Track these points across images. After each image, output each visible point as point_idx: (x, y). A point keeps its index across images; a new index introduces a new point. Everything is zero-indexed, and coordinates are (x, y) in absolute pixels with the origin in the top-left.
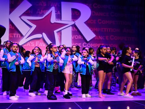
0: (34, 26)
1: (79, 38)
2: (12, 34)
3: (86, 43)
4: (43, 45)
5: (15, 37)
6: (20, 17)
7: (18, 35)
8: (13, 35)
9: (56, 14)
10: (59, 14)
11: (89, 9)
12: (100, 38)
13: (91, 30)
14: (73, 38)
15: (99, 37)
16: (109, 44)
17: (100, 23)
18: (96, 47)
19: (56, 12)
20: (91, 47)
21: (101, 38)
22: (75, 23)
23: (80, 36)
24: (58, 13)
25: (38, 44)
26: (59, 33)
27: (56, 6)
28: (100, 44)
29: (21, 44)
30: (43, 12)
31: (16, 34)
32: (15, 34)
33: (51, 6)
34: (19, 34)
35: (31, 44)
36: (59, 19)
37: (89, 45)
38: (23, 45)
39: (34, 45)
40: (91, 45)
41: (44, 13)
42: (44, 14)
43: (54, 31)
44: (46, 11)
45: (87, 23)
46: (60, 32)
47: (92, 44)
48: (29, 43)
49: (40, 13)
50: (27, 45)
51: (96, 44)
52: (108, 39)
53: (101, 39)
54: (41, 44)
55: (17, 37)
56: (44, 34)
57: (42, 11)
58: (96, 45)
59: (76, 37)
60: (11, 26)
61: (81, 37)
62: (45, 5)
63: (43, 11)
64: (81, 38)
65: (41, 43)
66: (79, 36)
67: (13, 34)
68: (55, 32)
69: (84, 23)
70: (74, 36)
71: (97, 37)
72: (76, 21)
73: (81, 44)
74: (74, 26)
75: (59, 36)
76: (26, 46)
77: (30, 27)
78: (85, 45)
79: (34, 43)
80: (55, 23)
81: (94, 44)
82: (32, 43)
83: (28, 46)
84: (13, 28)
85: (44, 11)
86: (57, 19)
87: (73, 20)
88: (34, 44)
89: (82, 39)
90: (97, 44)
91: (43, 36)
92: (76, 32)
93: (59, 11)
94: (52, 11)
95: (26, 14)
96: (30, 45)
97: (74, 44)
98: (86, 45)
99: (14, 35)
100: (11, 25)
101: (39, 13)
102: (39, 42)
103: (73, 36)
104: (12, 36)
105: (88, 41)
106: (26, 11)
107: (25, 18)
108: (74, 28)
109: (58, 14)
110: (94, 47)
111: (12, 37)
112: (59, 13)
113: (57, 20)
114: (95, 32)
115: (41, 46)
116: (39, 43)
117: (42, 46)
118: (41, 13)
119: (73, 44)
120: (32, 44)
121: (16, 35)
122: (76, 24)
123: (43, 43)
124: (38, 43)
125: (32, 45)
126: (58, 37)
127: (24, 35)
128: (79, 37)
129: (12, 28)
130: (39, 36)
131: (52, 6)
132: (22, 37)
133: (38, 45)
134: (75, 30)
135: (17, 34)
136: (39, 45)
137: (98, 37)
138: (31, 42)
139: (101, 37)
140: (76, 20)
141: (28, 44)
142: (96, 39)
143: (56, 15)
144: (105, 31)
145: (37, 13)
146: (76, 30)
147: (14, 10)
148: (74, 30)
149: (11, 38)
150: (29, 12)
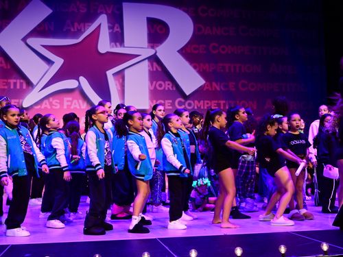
0: (59, 62)
1: (167, 89)
2: (6, 80)
3: (183, 100)
4: (80, 106)
5: (12, 87)
6: (24, 40)
7: (21, 84)
8: (8, 84)
9: (111, 30)
10: (117, 32)
11: (190, 19)
12: (215, 89)
13: (195, 68)
14: (152, 88)
15: (214, 84)
16: (238, 102)
17: (214, 52)
18: (206, 108)
19: (110, 28)
20: (196, 108)
21: (217, 87)
22: (156, 53)
23: (169, 82)
24: (116, 30)
25: (69, 103)
26: (120, 76)
27: (109, 12)
28: (216, 102)
29: (26, 103)
30: (79, 28)
31: (15, 81)
32: (12, 81)
33: (99, 12)
34: (22, 81)
35: (51, 104)
36: (118, 44)
37: (190, 105)
38: (31, 106)
39: (58, 107)
40: (195, 105)
41: (83, 30)
42: (82, 33)
43: (107, 72)
44: (87, 24)
45: (184, 52)
46: (121, 73)
47: (196, 102)
48: (46, 101)
49: (72, 30)
50: (43, 107)
51: (206, 102)
52: (234, 90)
53: (218, 89)
54: (75, 104)
55: (18, 87)
56: (82, 79)
57: (76, 24)
58: (208, 104)
59: (160, 85)
60: (3, 62)
61: (171, 85)
62: (84, 11)
63: (79, 25)
64: (172, 87)
65: (75, 101)
66: (167, 83)
67: (9, 81)
68: (110, 73)
69: (178, 51)
70: (154, 82)
71: (207, 86)
72: (157, 49)
73: (171, 101)
74: (154, 59)
75: (118, 84)
76: (40, 108)
77: (49, 62)
78: (180, 103)
79: (58, 101)
80: (108, 52)
81: (202, 102)
82: (55, 101)
83: (46, 108)
84: (9, 67)
85: (82, 25)
86: (113, 44)
87: (152, 45)
88: (60, 103)
89: (174, 89)
90: (208, 101)
91: (79, 83)
92: (160, 73)
93: (117, 25)
94: (100, 25)
95: (39, 32)
96: (49, 107)
97: (155, 101)
98: (184, 104)
99: (10, 83)
100: (2, 59)
101: (70, 30)
102: (70, 99)
103: (152, 83)
104: (6, 85)
105: (187, 94)
106: (39, 25)
107: (37, 42)
108: (155, 64)
109: (114, 31)
110: (202, 108)
111: (6, 87)
112: (119, 30)
113: (113, 47)
114: (203, 74)
115: (76, 108)
116: (72, 102)
117: (78, 107)
118: (76, 30)
119: (152, 102)
120: (54, 103)
121: (15, 84)
122: (158, 54)
123: (81, 101)
124: (68, 101)
125: (54, 107)
126: (116, 85)
127: (35, 83)
128: (167, 85)
129: (5, 67)
130: (70, 84)
131: (102, 13)
132: (30, 88)
133: (68, 106)
134: (157, 69)
135: (18, 81)
136: (70, 106)
137: (211, 85)
138: (51, 99)
139: (217, 85)
140: (157, 46)
141: (46, 104)
142: (207, 90)
143: (110, 33)
144: (227, 71)
145: (65, 30)
146: (160, 69)
147: (9, 23)
148: (155, 70)
149: (4, 89)
150: (47, 29)
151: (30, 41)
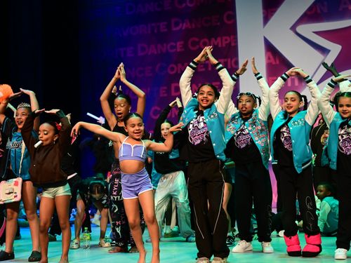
0: (335, 49)
2: (275, 78)
6: (293, 28)
7: (293, 80)
55: (289, 84)
60: (271, 57)
77: (324, 51)
84: (278, 62)
95: (311, 16)
100: (269, 53)
101: (347, 9)
106: (310, 9)
129: (274, 63)
132: (303, 84)
145: (340, 9)
150: (319, 11)
151: (300, 29)
